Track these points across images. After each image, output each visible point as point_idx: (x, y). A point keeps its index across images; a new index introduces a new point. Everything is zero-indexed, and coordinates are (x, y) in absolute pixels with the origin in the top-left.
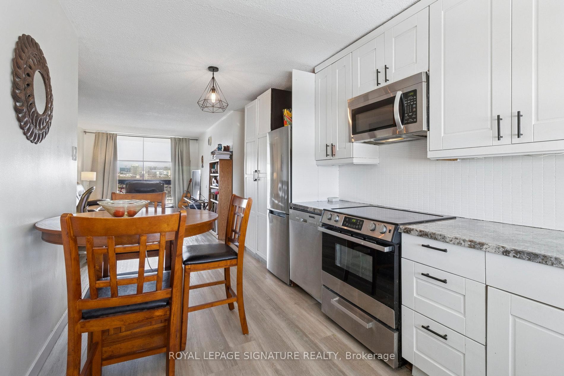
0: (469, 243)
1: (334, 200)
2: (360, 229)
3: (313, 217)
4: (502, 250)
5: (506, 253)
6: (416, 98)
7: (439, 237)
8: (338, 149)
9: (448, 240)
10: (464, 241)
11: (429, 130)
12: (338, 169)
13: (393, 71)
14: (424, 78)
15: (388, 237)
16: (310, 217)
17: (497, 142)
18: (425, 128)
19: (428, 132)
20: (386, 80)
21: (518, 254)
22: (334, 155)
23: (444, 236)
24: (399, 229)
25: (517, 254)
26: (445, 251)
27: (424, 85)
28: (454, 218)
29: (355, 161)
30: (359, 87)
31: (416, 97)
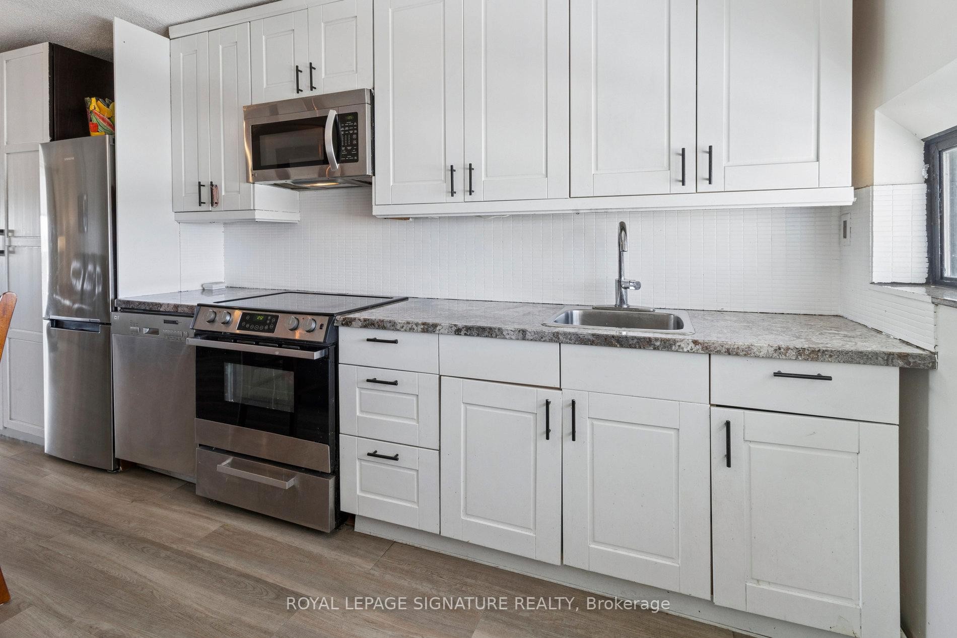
0: (422, 327)
1: (215, 287)
2: (272, 331)
3: (174, 322)
4: (454, 328)
5: (458, 332)
6: (357, 126)
7: (389, 325)
8: (223, 193)
9: (398, 327)
10: (417, 324)
11: (374, 175)
12: (222, 229)
13: (323, 75)
14: (367, 99)
15: (319, 337)
16: (166, 322)
17: (450, 199)
18: (369, 172)
19: (373, 177)
20: (312, 88)
21: (469, 331)
22: (216, 203)
23: (395, 323)
24: (336, 321)
25: (467, 331)
26: (395, 342)
27: (368, 108)
28: (406, 299)
29: (259, 216)
30: (265, 87)
31: (357, 123)
